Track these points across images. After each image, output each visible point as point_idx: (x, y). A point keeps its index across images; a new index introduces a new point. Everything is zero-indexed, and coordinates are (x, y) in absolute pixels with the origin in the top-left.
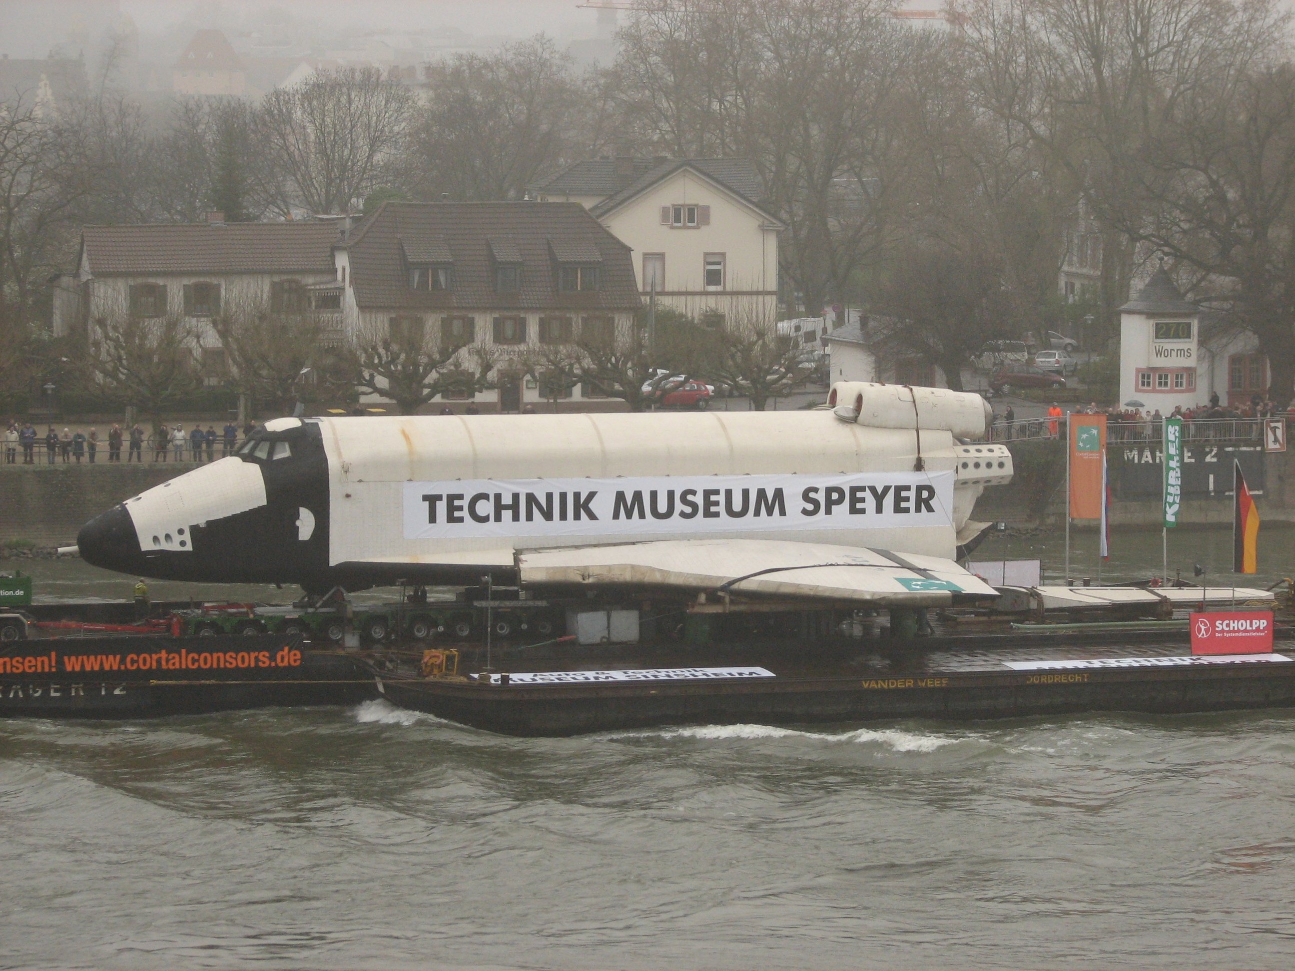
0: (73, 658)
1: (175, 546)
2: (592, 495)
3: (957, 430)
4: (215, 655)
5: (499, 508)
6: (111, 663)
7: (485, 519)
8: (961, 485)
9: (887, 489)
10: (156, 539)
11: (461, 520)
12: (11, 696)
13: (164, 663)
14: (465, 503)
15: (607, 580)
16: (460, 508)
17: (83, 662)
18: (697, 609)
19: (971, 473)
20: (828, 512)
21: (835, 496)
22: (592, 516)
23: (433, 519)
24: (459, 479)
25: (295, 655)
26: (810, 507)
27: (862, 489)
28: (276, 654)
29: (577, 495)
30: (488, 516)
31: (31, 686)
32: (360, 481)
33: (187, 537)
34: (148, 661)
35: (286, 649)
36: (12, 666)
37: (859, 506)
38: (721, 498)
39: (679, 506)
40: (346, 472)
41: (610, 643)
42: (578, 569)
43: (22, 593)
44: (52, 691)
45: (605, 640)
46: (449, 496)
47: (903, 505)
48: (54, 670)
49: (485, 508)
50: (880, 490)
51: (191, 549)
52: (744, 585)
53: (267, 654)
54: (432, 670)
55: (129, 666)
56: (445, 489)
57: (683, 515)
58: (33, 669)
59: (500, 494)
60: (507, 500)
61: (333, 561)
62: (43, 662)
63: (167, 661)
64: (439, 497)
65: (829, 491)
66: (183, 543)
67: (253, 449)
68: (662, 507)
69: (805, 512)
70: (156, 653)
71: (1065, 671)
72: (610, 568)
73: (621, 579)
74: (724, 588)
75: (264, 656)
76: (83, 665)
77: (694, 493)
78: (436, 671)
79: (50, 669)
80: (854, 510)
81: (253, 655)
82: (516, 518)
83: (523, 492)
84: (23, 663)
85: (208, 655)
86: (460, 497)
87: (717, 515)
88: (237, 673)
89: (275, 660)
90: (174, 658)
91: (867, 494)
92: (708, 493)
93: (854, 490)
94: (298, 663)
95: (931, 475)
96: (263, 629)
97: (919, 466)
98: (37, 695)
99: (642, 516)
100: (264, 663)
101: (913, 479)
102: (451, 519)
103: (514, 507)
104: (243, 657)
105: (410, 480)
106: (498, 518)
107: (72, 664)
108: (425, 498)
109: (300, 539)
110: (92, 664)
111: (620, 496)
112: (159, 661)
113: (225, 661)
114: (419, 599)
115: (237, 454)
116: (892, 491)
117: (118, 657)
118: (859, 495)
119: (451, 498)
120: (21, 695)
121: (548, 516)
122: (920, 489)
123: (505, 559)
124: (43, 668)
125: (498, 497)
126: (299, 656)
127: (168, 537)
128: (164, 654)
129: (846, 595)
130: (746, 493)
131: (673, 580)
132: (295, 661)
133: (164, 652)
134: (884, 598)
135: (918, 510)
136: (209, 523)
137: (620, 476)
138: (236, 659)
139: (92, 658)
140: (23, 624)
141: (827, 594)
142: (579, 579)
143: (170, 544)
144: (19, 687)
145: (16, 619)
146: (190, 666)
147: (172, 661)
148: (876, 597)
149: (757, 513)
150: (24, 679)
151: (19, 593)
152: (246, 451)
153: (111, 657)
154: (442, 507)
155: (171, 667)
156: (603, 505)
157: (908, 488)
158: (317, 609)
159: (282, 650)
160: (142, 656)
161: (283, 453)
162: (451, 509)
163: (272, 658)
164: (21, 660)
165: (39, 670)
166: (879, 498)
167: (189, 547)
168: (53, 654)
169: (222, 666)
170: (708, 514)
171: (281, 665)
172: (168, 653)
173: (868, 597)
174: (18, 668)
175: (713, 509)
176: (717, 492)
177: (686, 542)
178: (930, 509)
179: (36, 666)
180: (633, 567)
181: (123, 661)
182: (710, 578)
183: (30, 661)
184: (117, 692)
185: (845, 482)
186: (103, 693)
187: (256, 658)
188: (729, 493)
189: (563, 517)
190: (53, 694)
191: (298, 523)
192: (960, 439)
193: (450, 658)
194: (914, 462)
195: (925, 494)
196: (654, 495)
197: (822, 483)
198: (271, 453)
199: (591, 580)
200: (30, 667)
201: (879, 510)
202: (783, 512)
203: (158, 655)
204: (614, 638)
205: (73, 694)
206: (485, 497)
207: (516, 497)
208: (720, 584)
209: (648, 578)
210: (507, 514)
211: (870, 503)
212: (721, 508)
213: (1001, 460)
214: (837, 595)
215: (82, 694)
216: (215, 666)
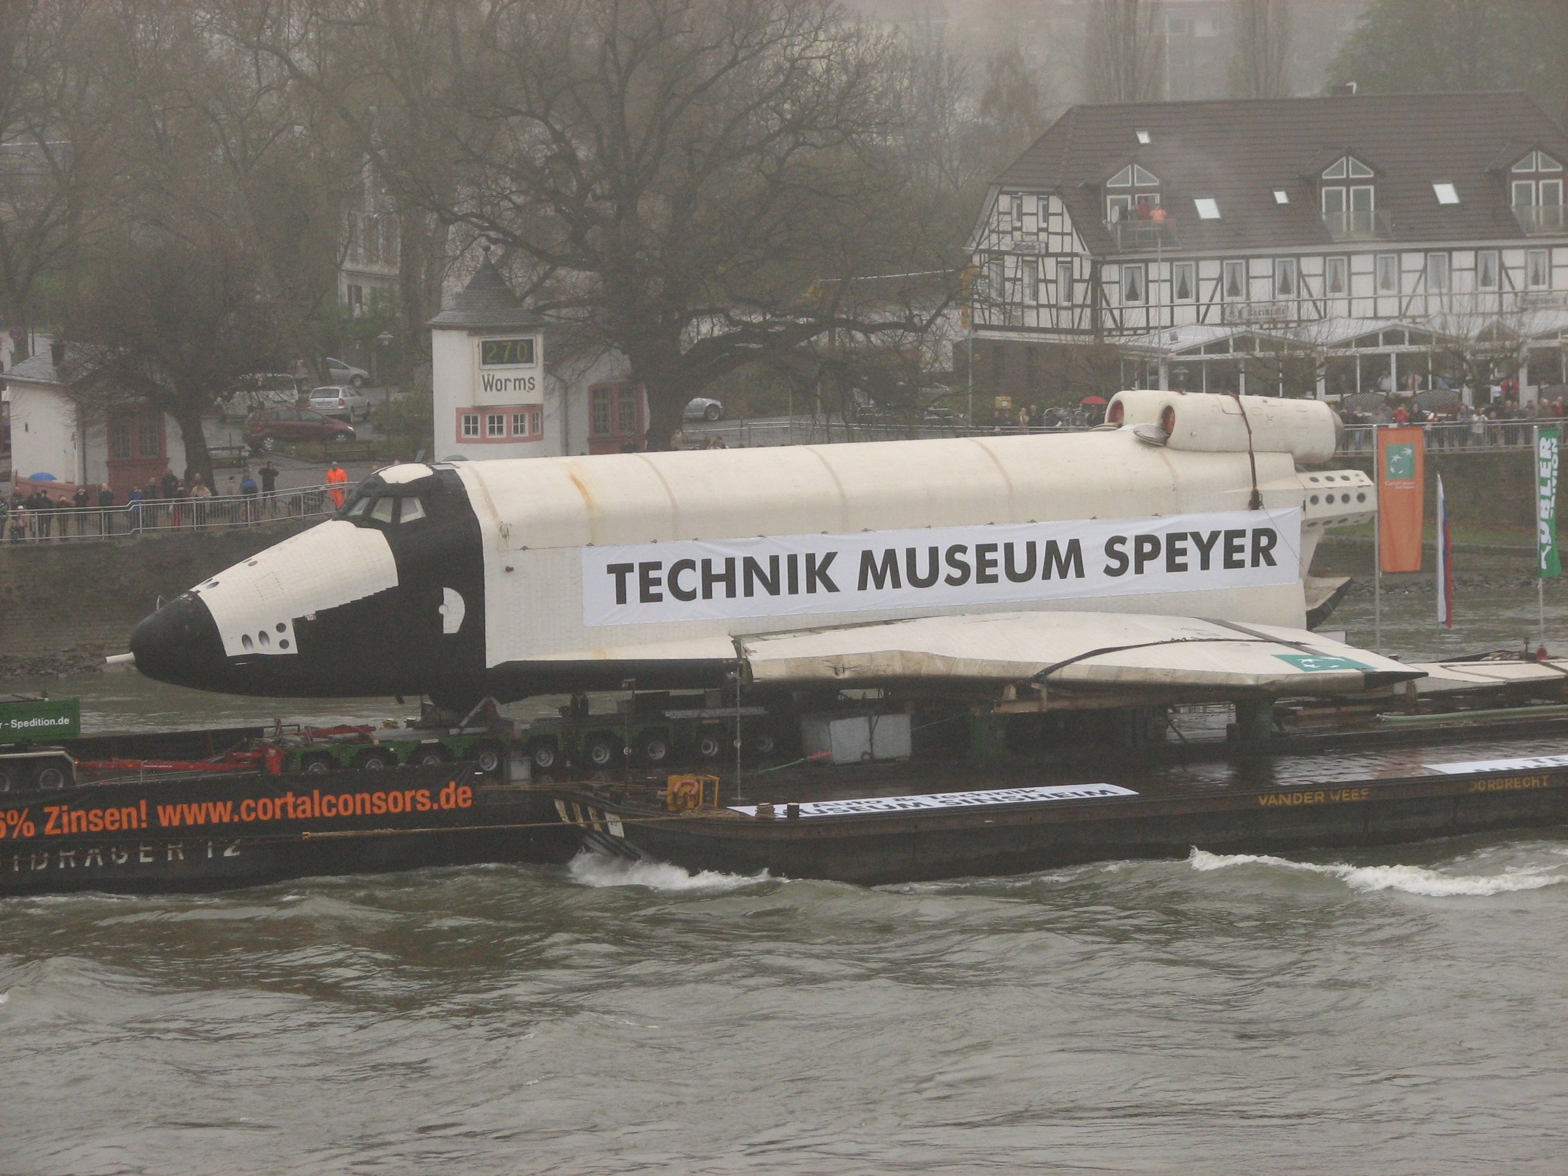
0: (170, 809)
1: (272, 648)
2: (830, 557)
3: (1299, 452)
4: (358, 797)
5: (708, 579)
6: (220, 812)
7: (690, 596)
8: (1309, 526)
9: (1214, 536)
10: (246, 639)
11: (658, 598)
12: (87, 864)
13: (290, 810)
14: (663, 574)
15: (869, 674)
16: (657, 582)
17: (182, 813)
18: (1005, 709)
19: (1323, 510)
20: (1139, 570)
21: (1147, 548)
22: (831, 587)
23: (621, 598)
24: (655, 542)
25: (464, 792)
26: (1115, 564)
27: (1183, 537)
28: (439, 791)
29: (810, 558)
30: (695, 590)
31: (114, 850)
32: (524, 548)
33: (290, 635)
34: (268, 809)
35: (452, 785)
36: (89, 822)
37: (1179, 560)
38: (999, 556)
39: (945, 569)
40: (505, 536)
41: (874, 761)
42: (828, 659)
43: (67, 721)
44: (142, 855)
45: (867, 757)
46: (641, 564)
47: (1236, 556)
48: (144, 825)
49: (690, 580)
50: (1205, 538)
51: (296, 652)
52: (1067, 673)
53: (427, 793)
54: (685, 803)
55: (244, 816)
56: (637, 556)
57: (950, 580)
58: (117, 825)
59: (710, 561)
60: (718, 568)
61: (492, 660)
62: (129, 815)
63: (295, 807)
64: (629, 568)
65: (1140, 540)
66: (284, 644)
67: (370, 509)
68: (923, 572)
69: (1109, 571)
70: (280, 797)
71: (1511, 774)
72: (871, 656)
73: (889, 671)
74: (1040, 678)
75: (423, 795)
76: (183, 818)
77: (963, 549)
78: (690, 804)
79: (139, 825)
80: (1172, 567)
81: (408, 795)
82: (731, 593)
83: (740, 556)
84: (103, 818)
85: (348, 797)
86: (657, 566)
87: (994, 579)
88: (387, 819)
89: (438, 801)
90: (303, 803)
91: (1189, 544)
92: (982, 550)
93: (1172, 538)
94: (469, 802)
95: (1274, 513)
96: (391, 759)
97: (1255, 503)
98: (122, 861)
99: (896, 584)
100: (423, 805)
101: (1248, 521)
102: (646, 597)
103: (728, 577)
104: (395, 798)
105: (590, 545)
106: (708, 594)
107: (169, 816)
108: (611, 569)
109: (446, 631)
110: (195, 814)
111: (867, 557)
112: (284, 808)
113: (372, 804)
114: (578, 711)
115: (343, 516)
116: (1221, 538)
117: (229, 804)
118: (1179, 545)
119: (645, 568)
120: (100, 862)
121: (773, 588)
122: (1257, 533)
123: (725, 651)
124: (129, 821)
125: (707, 564)
126: (469, 794)
127: (263, 635)
128: (290, 798)
129: (1219, 680)
130: (1031, 547)
131: (962, 671)
132: (465, 800)
133: (290, 794)
134: (1272, 683)
135: (1255, 563)
136: (319, 614)
137: (866, 530)
138: (386, 801)
139: (195, 807)
140: (69, 764)
141: (1190, 680)
142: (830, 673)
143: (266, 644)
144: (97, 851)
145: (61, 757)
146: (326, 813)
147: (301, 808)
148: (1262, 682)
149: (1047, 575)
150: (105, 840)
151: (64, 721)
152: (357, 511)
153: (220, 805)
154: (633, 581)
155: (301, 816)
156: (844, 571)
157: (1241, 534)
158: (462, 728)
159: (447, 786)
160: (261, 802)
161: (413, 513)
162: (646, 582)
163: (434, 798)
164: (100, 813)
165: (125, 826)
166: (1205, 548)
167: (293, 649)
168: (143, 803)
169: (368, 811)
170: (982, 578)
171: (445, 807)
172: (296, 796)
173: (1250, 682)
174: (96, 825)
175: (989, 571)
176: (993, 548)
177: (959, 617)
178: (1271, 562)
179: (120, 821)
180: (902, 654)
181: (236, 810)
182: (1016, 665)
183: (112, 815)
184: (228, 853)
185: (1160, 528)
186: (210, 855)
187: (413, 798)
188: (1009, 548)
189: (793, 589)
190: (143, 859)
191: (442, 610)
192: (1307, 464)
193: (709, 786)
194: (1249, 498)
195: (1264, 541)
196: (911, 554)
197: (1131, 530)
198: (397, 514)
199: (847, 675)
200: (112, 823)
201: (1205, 565)
202: (1080, 573)
203: (283, 800)
204: (879, 754)
205: (170, 859)
206: (689, 564)
207: (730, 563)
208: (1032, 673)
209: (927, 669)
210: (719, 588)
211: (1193, 556)
212: (1000, 570)
213: (1361, 490)
214: (1204, 681)
215: (181, 857)
216: (359, 812)
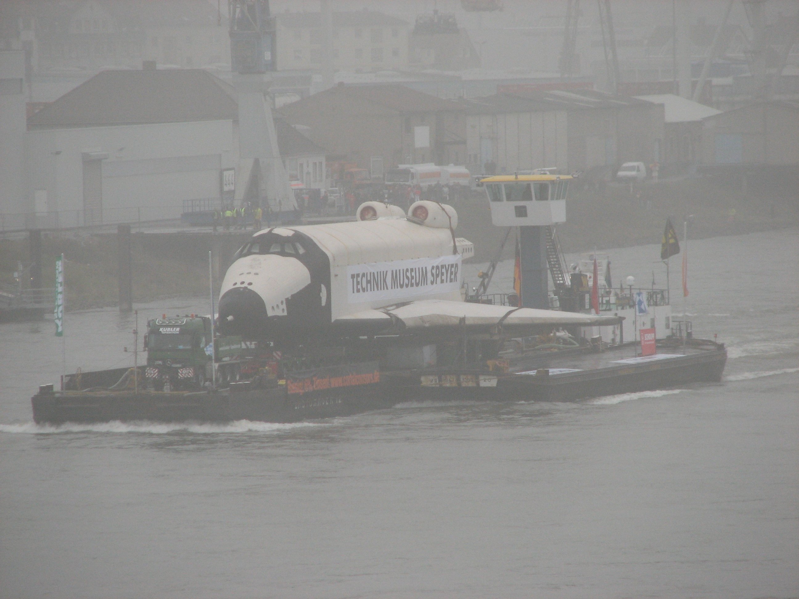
1: (280, 313)
2: (386, 273)
7: (364, 290)
14: (360, 279)
16: (359, 283)
19: (465, 256)
20: (436, 282)
21: (438, 272)
22: (387, 287)
23: (353, 290)
26: (433, 279)
29: (383, 273)
30: (365, 287)
33: (284, 307)
37: (442, 278)
38: (414, 274)
39: (405, 280)
40: (334, 260)
44: (326, 401)
47: (452, 277)
50: (447, 267)
51: (286, 314)
56: (355, 270)
57: (406, 285)
60: (369, 277)
61: (333, 319)
65: (436, 268)
67: (282, 248)
74: (499, 324)
77: (408, 270)
80: (441, 281)
82: (371, 288)
86: (359, 275)
91: (445, 270)
92: (411, 271)
93: (442, 266)
95: (458, 257)
97: (455, 251)
99: (397, 286)
100: (372, 380)
101: (454, 260)
102: (358, 291)
103: (370, 282)
105: (348, 265)
106: (367, 289)
108: (352, 276)
109: (322, 305)
111: (393, 273)
112: (350, 380)
116: (450, 268)
119: (356, 277)
120: (320, 404)
121: (377, 287)
122: (455, 266)
125: (367, 275)
127: (277, 306)
130: (419, 268)
136: (293, 296)
137: (392, 261)
139: (336, 379)
143: (278, 310)
154: (355, 282)
155: (353, 384)
156: (389, 280)
161: (301, 250)
166: (447, 273)
170: (411, 285)
171: (375, 381)
175: (413, 281)
178: (457, 278)
181: (343, 380)
185: (439, 262)
188: (416, 270)
189: (381, 288)
191: (321, 294)
194: (453, 249)
195: (456, 270)
196: (400, 270)
197: (434, 263)
198: (296, 249)
201: (447, 281)
202: (427, 283)
206: (363, 275)
207: (371, 274)
211: (445, 276)
